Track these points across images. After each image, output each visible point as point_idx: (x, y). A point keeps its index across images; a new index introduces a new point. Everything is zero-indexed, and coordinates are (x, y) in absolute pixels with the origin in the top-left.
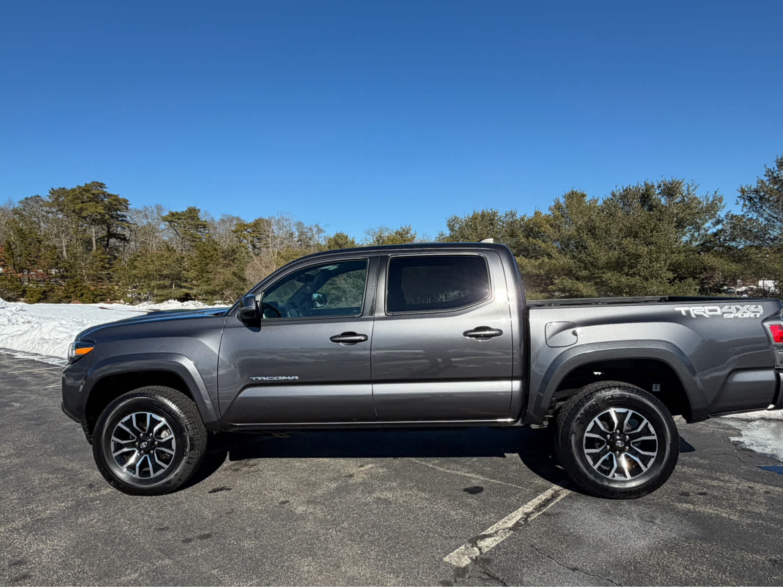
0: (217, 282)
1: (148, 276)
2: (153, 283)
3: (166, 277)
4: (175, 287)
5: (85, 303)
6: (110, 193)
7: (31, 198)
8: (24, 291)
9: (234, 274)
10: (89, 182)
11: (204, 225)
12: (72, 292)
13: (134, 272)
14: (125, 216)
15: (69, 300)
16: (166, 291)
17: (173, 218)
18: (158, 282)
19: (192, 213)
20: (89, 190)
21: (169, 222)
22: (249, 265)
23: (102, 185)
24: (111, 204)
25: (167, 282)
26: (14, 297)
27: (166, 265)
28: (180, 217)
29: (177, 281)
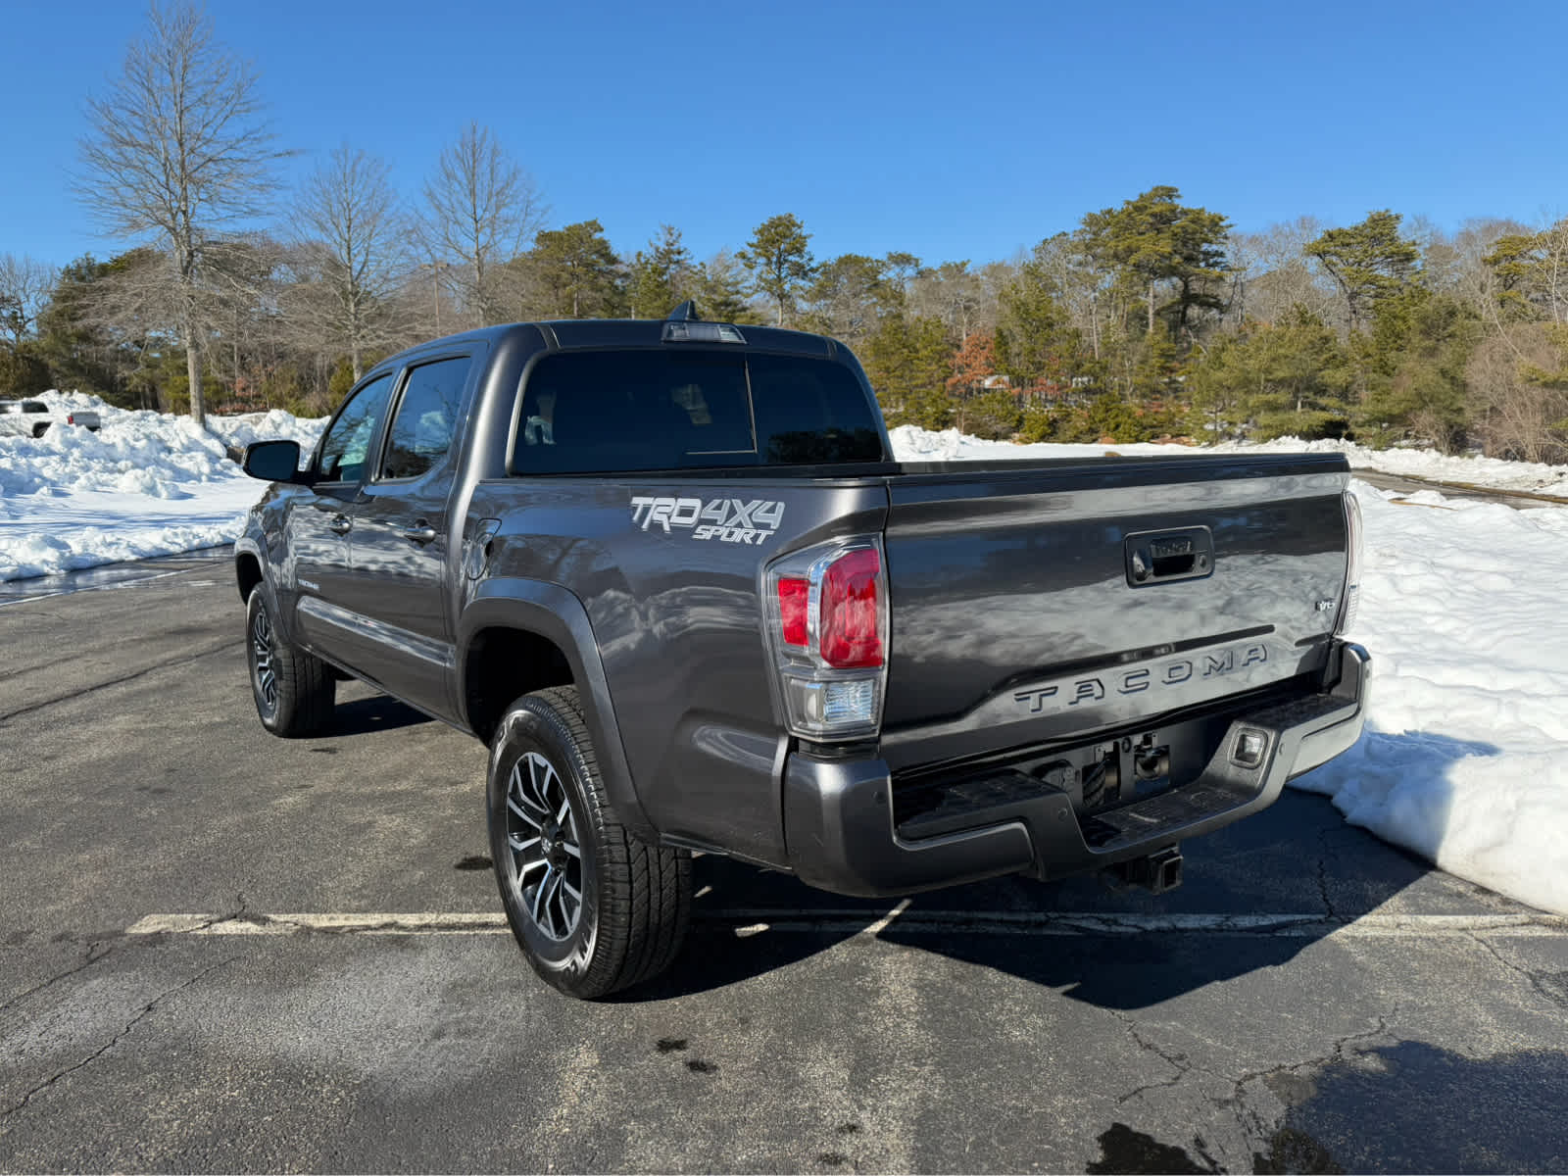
0: (1398, 394)
1: (1246, 384)
2: (1252, 401)
3: (1280, 383)
4: (1302, 407)
5: (1122, 442)
6: (1185, 207)
7: (1053, 239)
8: (1020, 421)
9: (1443, 373)
10: (1147, 190)
11: (1406, 254)
12: (1100, 422)
13: (1220, 375)
14: (1222, 255)
15: (1094, 437)
16: (1281, 416)
17: (1331, 246)
18: (1264, 397)
19: (1380, 229)
20: (1146, 207)
21: (1319, 255)
22: (1482, 348)
23: (1170, 192)
24: (1185, 232)
25: (1283, 397)
26: (1003, 432)
27: (1286, 357)
28: (1346, 241)
29: (1307, 394)
